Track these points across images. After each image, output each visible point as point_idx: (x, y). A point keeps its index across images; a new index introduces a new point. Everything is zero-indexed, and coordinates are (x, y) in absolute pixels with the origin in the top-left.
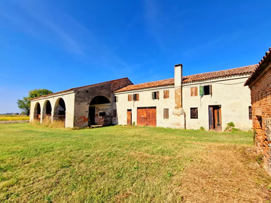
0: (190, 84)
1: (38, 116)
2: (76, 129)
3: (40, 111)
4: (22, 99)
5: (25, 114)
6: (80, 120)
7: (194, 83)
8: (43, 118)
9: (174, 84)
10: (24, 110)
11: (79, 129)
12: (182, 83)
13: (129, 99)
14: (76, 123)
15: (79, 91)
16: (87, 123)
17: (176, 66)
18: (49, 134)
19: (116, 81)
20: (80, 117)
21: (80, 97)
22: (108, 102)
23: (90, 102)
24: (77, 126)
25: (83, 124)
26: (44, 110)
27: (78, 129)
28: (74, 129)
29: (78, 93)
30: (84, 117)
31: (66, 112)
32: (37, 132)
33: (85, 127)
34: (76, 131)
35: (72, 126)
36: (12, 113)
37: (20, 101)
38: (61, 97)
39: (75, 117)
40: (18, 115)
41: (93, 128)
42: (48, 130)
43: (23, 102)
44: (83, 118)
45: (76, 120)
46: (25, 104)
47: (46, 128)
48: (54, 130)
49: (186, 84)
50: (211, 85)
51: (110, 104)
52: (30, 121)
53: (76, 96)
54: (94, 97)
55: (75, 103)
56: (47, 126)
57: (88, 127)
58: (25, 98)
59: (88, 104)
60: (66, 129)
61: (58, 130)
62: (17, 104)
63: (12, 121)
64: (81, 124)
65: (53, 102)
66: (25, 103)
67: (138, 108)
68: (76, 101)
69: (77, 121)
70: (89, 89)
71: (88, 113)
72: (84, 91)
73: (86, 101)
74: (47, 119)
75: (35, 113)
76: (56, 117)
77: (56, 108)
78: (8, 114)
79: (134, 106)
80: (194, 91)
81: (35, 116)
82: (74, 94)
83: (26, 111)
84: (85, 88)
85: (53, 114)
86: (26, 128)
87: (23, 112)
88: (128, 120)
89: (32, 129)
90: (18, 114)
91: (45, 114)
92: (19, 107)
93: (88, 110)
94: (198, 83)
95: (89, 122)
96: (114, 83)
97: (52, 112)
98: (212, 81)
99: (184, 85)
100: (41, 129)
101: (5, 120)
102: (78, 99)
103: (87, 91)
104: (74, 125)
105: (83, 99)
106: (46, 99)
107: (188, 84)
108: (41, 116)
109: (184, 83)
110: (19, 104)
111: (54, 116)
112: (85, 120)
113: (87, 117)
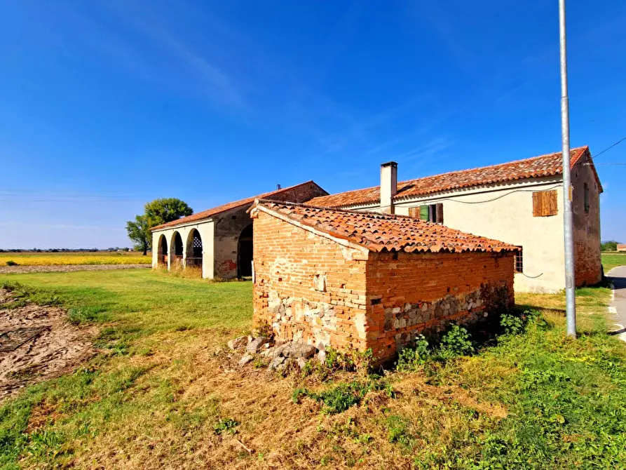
0: (406, 201)
1: (164, 258)
2: (217, 281)
3: (166, 250)
4: (134, 221)
5: (139, 250)
6: (224, 267)
7: (413, 200)
8: (171, 262)
9: (379, 201)
10: (138, 244)
11: (222, 281)
12: (393, 200)
14: (217, 271)
15: (220, 218)
16: (234, 272)
17: (385, 165)
18: (180, 286)
19: (288, 192)
20: (224, 262)
21: (222, 228)
23: (239, 235)
24: (219, 276)
25: (228, 273)
26: (172, 248)
27: (220, 282)
28: (215, 281)
29: (220, 221)
30: (230, 262)
31: (203, 252)
32: (164, 284)
33: (232, 278)
34: (217, 284)
35: (211, 276)
36: (118, 248)
37: (131, 225)
38: (195, 227)
39: (216, 262)
40: (127, 253)
41: (245, 280)
42: (177, 281)
43: (137, 225)
44: (228, 263)
45: (218, 266)
46: (139, 230)
47: (175, 278)
48: (187, 281)
49: (400, 202)
52: (153, 265)
53: (216, 227)
54: (245, 226)
55: (215, 239)
56: (177, 276)
57: (237, 279)
58: (138, 218)
59: (236, 238)
60: (203, 281)
61: (192, 282)
62: (126, 230)
63: (125, 266)
64: (225, 273)
65: (185, 234)
66: (140, 228)
68: (216, 234)
69: (218, 269)
70: (237, 212)
71: (236, 255)
72: (228, 217)
73: (233, 234)
74: (177, 264)
75: (159, 253)
76: (190, 260)
77: (189, 246)
78: (111, 250)
80: (414, 214)
81: (159, 258)
82: (213, 223)
83: (141, 245)
84: (231, 212)
85: (185, 256)
86: (149, 278)
87: (138, 247)
89: (158, 279)
90: (127, 250)
91: (174, 255)
92: (130, 235)
93: (236, 250)
94: (420, 199)
95: (238, 271)
96: (285, 196)
97: (184, 252)
98: (442, 195)
99: (397, 202)
100: (169, 280)
101: (115, 264)
102: (219, 231)
103: (234, 217)
104: (215, 274)
105: (227, 231)
106: (175, 230)
107: (403, 201)
108: (168, 258)
109: (397, 199)
110: (129, 230)
111: (186, 259)
112: (232, 266)
113: (234, 261)
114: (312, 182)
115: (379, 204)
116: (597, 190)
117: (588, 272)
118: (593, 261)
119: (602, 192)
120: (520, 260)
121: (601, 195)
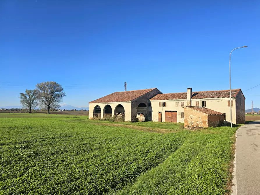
7: (197, 99)
12: (191, 98)
13: (160, 105)
15: (133, 101)
17: (188, 89)
22: (145, 106)
38: (121, 104)
44: (134, 117)
50: (205, 102)
51: (146, 108)
52: (89, 118)
54: (139, 104)
59: (137, 108)
67: (166, 111)
71: (136, 114)
79: (163, 110)
80: (197, 104)
82: (131, 103)
88: (159, 119)
93: (136, 112)
94: (199, 99)
96: (149, 93)
97: (113, 112)
98: (206, 99)
99: (192, 100)
102: (132, 106)
103: (136, 101)
105: (134, 106)
106: (107, 104)
107: (194, 99)
108: (102, 115)
114: (157, 88)
115: (186, 100)
116: (244, 99)
117: (241, 120)
118: (243, 117)
119: (245, 99)
120: (225, 117)
121: (245, 100)
